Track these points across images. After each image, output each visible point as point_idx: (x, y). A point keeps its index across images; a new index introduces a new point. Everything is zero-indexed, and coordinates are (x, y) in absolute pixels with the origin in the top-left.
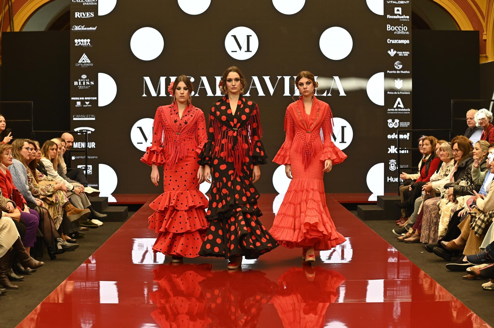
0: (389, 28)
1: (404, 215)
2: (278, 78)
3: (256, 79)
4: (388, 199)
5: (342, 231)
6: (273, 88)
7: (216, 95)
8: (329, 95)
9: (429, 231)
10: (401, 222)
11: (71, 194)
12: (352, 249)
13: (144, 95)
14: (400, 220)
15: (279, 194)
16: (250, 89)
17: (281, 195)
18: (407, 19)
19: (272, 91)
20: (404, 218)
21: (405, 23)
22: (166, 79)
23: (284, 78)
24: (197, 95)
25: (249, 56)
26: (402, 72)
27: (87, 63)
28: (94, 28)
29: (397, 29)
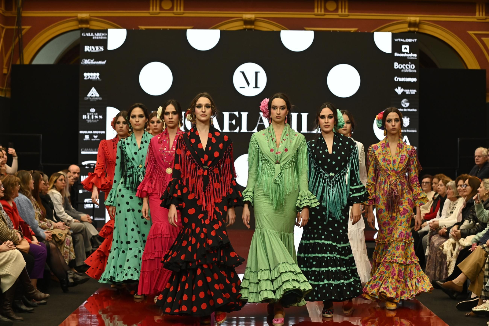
0: (396, 66)
16: (257, 126)
18: (414, 57)
21: (412, 61)
26: (409, 110)
27: (96, 97)
28: (104, 63)
29: (405, 67)
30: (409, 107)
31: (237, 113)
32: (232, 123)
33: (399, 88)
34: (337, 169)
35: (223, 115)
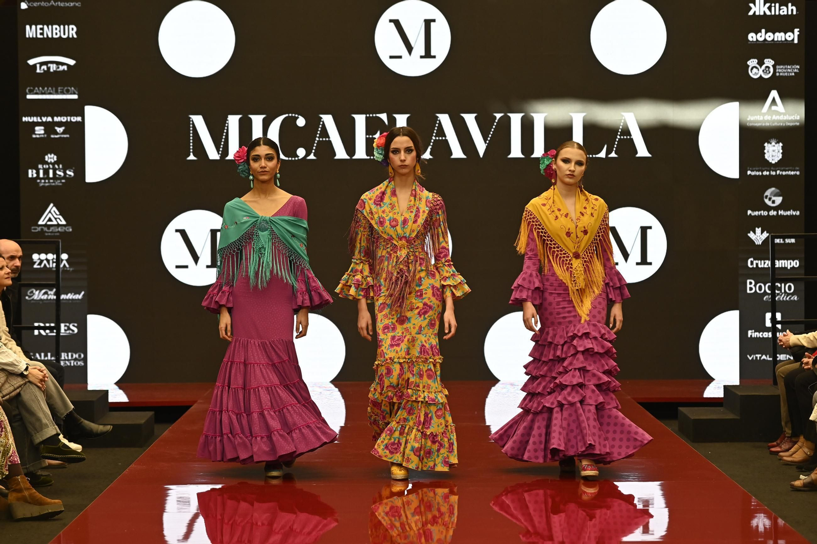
1: (788, 431)
2: (495, 117)
3: (445, 120)
4: (750, 394)
5: (644, 467)
6: (485, 140)
7: (354, 158)
8: (613, 155)
10: (781, 447)
11: (22, 383)
12: (666, 507)
13: (192, 157)
14: (778, 441)
15: (500, 382)
16: (432, 144)
17: (503, 384)
19: (481, 146)
20: (788, 437)
22: (240, 120)
23: (509, 118)
24: (312, 157)
25: (429, 66)
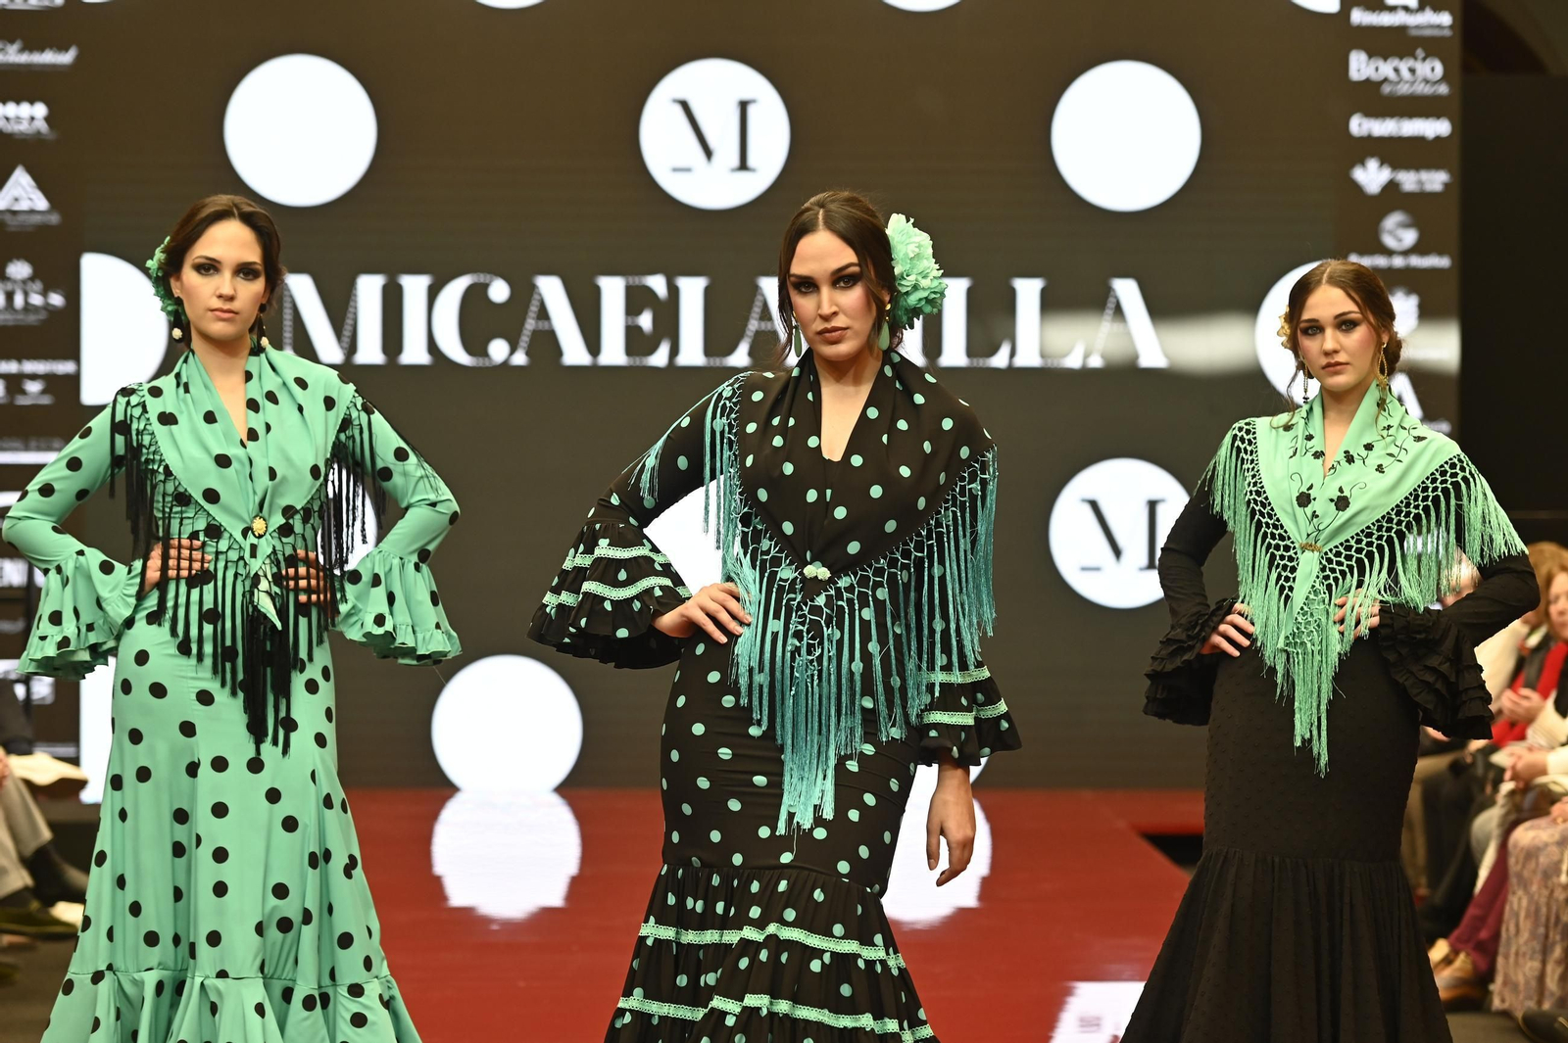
0: (1360, 66)
7: (600, 362)
9: (1544, 963)
18: (1439, 27)
21: (1431, 45)
22: (384, 288)
26: (1416, 261)
27: (32, 212)
28: (66, 58)
29: (1396, 70)
30: (1418, 249)
31: (657, 284)
32: (639, 329)
33: (1372, 164)
34: (854, 548)
35: (597, 291)
